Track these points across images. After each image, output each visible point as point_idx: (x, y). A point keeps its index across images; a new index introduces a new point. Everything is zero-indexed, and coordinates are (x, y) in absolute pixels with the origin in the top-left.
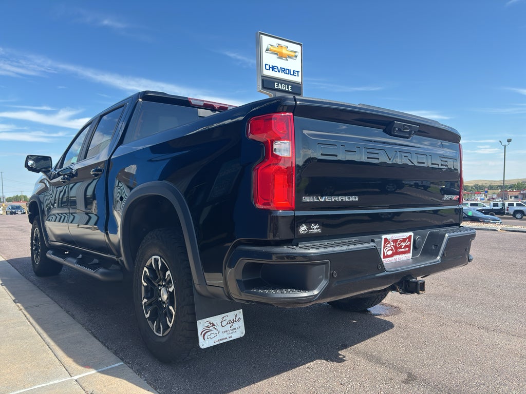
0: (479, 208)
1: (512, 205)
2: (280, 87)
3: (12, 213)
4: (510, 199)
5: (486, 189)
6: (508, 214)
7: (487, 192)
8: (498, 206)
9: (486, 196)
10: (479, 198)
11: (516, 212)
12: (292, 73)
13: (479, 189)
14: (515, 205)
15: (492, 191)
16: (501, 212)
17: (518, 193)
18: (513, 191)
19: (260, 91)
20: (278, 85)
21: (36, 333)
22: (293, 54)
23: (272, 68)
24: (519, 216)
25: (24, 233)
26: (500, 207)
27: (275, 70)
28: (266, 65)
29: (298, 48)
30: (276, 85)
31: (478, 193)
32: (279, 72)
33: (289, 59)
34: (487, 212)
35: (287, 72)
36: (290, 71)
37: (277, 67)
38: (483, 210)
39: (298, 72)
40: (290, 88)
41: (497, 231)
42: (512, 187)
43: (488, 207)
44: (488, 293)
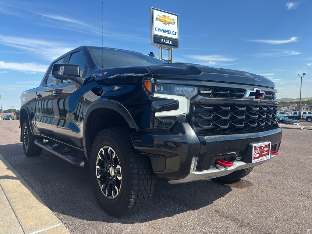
0: (285, 115)
1: (305, 113)
2: (164, 42)
3: (6, 119)
4: (303, 110)
5: (289, 104)
6: (303, 119)
7: (289, 106)
8: (296, 114)
9: (289, 108)
10: (284, 109)
11: (308, 117)
12: (172, 33)
13: (284, 103)
14: (307, 113)
15: (292, 105)
16: (298, 118)
17: (308, 106)
18: (305, 105)
19: (152, 44)
20: (163, 40)
21: (6, 200)
22: (173, 21)
23: (160, 30)
24: (309, 120)
25: (10, 131)
26: (298, 115)
27: (162, 31)
28: (156, 28)
29: (175, 18)
30: (162, 41)
31: (284, 107)
32: (164, 32)
33: (170, 24)
34: (290, 117)
35: (169, 33)
36: (170, 32)
37: (163, 30)
38: (288, 116)
39: (176, 32)
40: (170, 42)
41: (301, 129)
42: (304, 102)
43: (290, 115)
44: (307, 171)
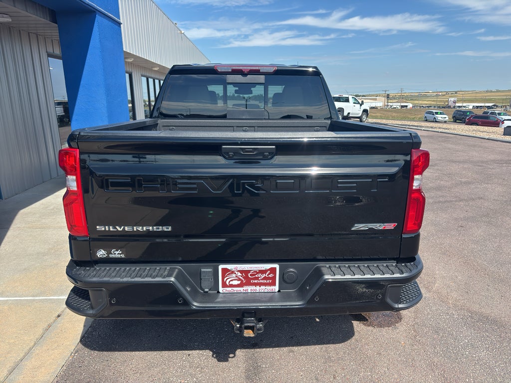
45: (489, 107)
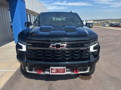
45: (119, 23)
